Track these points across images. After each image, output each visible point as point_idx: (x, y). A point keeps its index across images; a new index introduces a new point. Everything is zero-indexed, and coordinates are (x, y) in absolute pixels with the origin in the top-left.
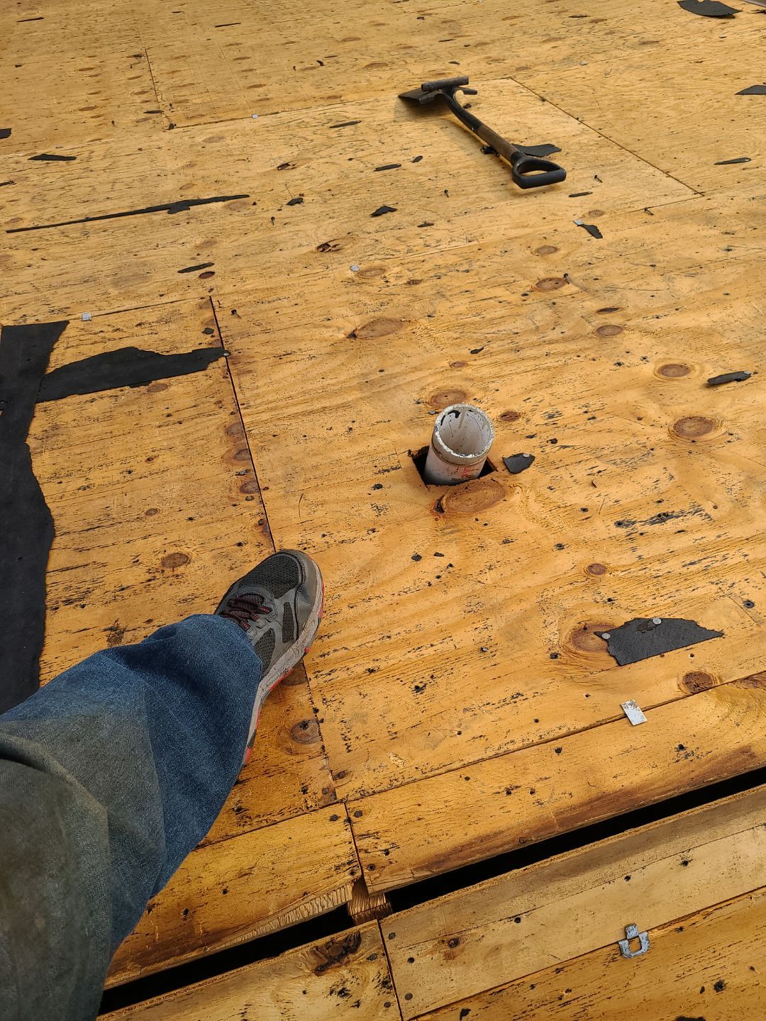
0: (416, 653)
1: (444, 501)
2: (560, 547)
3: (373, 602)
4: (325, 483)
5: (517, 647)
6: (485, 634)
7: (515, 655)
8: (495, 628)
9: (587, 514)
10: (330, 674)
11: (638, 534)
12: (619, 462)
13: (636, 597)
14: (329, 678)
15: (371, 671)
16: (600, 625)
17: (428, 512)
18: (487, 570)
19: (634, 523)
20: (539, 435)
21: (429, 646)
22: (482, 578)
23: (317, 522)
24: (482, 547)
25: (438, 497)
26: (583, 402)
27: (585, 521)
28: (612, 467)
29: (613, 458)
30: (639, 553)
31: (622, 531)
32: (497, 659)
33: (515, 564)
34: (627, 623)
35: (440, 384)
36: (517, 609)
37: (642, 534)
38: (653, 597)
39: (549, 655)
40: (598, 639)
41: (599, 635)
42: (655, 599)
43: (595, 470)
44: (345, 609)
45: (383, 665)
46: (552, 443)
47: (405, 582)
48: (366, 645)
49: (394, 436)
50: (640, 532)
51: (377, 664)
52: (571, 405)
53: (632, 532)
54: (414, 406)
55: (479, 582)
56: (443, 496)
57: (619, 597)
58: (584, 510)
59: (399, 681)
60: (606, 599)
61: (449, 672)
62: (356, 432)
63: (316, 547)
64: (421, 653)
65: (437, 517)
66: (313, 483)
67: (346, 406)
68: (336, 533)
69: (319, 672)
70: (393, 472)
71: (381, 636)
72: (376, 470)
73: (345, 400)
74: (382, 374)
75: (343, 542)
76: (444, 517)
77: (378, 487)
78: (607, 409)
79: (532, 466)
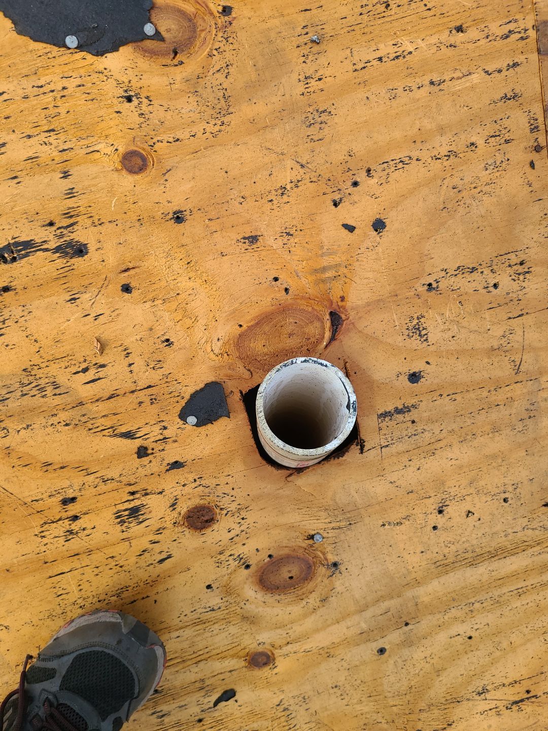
0: (401, 49)
1: (328, 335)
2: (178, 218)
3: (444, 151)
4: (485, 394)
5: (273, 35)
6: (309, 69)
7: (276, 22)
8: (295, 77)
9: (124, 279)
10: (510, 32)
11: (57, 225)
12: (49, 391)
13: (90, 97)
14: (512, 26)
15: (459, 29)
16: (153, 53)
17: (352, 314)
18: (288, 187)
19: (58, 249)
20: (164, 468)
21: (384, 60)
22: (298, 173)
23: (502, 314)
24: (288, 234)
25: (335, 344)
26: (76, 544)
27: (131, 266)
28: (63, 378)
29: (58, 400)
30: (66, 184)
31: (80, 235)
32: (302, 20)
33: (247, 194)
34: (115, 49)
35: (296, 609)
36: (260, 108)
37: (51, 224)
38: (65, 92)
39: (234, 15)
40: (162, 30)
41: (158, 36)
42: (64, 88)
43: (90, 375)
44: (480, 142)
45: (444, 36)
46: (146, 449)
47: (401, 179)
48: (461, 75)
49: (379, 489)
50: (54, 228)
51: (452, 40)
52: (97, 537)
53: (65, 232)
54: (343, 557)
55: (302, 166)
56: (326, 346)
57: (115, 101)
58: (127, 289)
59: (429, 6)
60: (135, 101)
61: (365, 10)
62: (432, 505)
63: (507, 264)
64: (396, 49)
65: (340, 304)
66: (501, 396)
67: (443, 567)
68: (480, 287)
69: (522, 38)
70: (390, 408)
71: (441, 87)
72: (414, 414)
73: (443, 579)
74: (380, 644)
75: (473, 270)
76: (332, 302)
77: (414, 377)
78: (37, 521)
79: (187, 397)
